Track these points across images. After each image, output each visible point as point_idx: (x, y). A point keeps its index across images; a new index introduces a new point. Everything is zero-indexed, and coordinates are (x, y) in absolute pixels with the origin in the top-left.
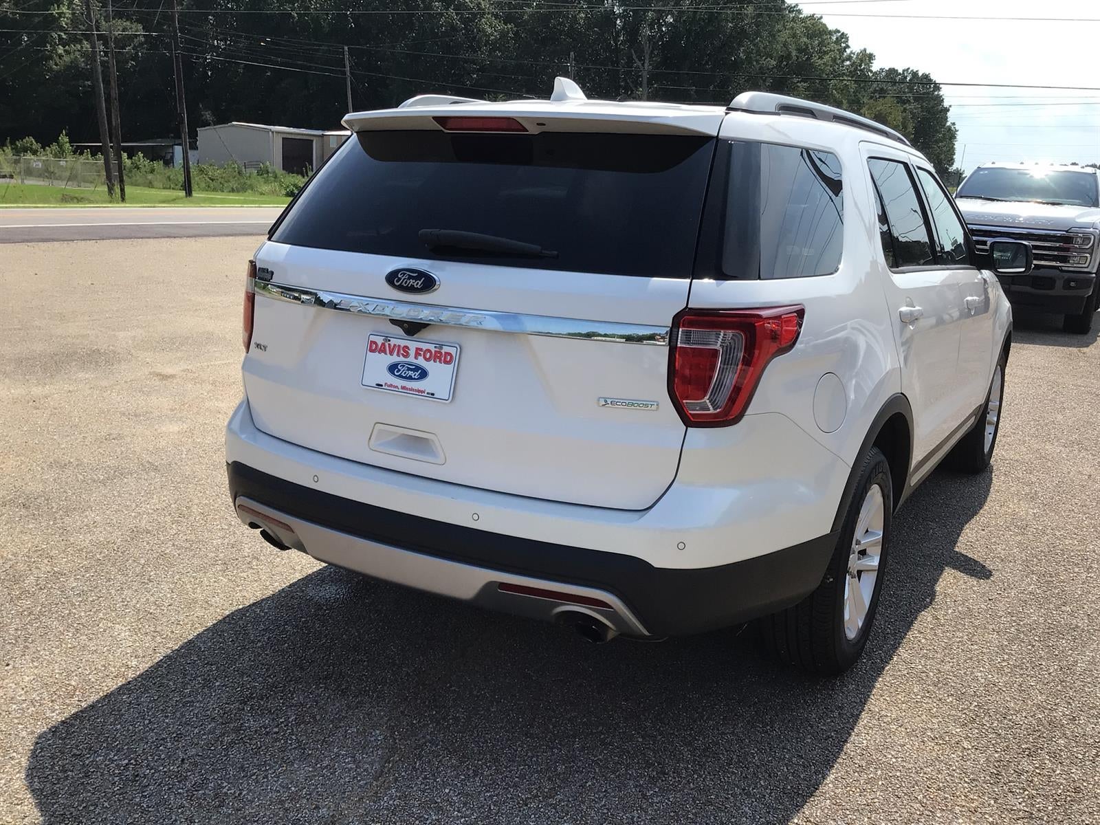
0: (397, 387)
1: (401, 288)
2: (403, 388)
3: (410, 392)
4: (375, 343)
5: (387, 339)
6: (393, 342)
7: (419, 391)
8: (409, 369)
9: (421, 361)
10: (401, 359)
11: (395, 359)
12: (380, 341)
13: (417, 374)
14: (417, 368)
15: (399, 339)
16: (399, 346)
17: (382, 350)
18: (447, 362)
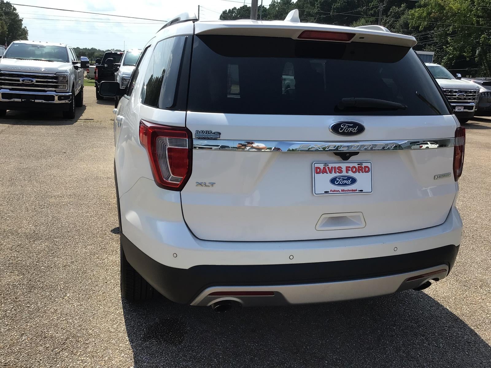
0: (338, 191)
1: (344, 134)
2: (343, 191)
3: (348, 192)
4: (319, 168)
5: (326, 164)
6: (330, 165)
7: (353, 191)
8: (344, 180)
9: (350, 174)
10: (338, 174)
11: (333, 175)
12: (322, 166)
13: (350, 181)
14: (349, 178)
15: (335, 163)
16: (335, 167)
17: (324, 171)
18: (366, 172)
